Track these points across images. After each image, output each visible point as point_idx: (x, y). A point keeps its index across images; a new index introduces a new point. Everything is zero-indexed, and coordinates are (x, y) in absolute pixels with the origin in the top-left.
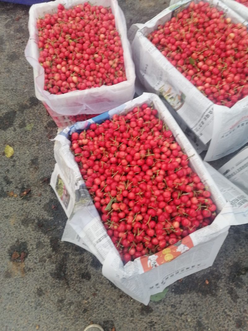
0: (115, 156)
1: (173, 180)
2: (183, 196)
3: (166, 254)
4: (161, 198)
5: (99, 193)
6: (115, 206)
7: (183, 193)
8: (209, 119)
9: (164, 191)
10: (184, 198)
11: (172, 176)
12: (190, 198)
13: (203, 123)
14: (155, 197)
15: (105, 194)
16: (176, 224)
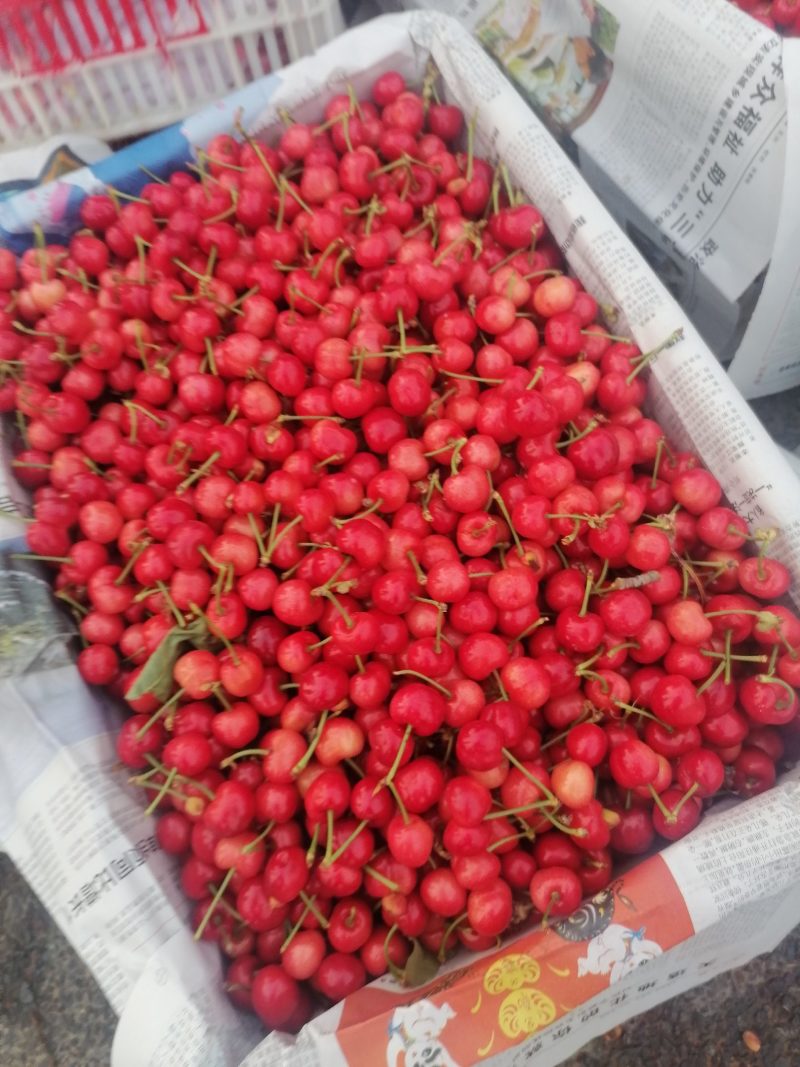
0: (208, 371)
1: (552, 499)
2: (617, 592)
3: (507, 992)
4: (477, 613)
5: (106, 593)
6: (193, 675)
7: (610, 578)
8: (751, 141)
9: (499, 568)
10: (626, 610)
11: (542, 469)
12: (658, 608)
13: (717, 174)
14: (434, 609)
15: (139, 597)
16: (576, 782)
